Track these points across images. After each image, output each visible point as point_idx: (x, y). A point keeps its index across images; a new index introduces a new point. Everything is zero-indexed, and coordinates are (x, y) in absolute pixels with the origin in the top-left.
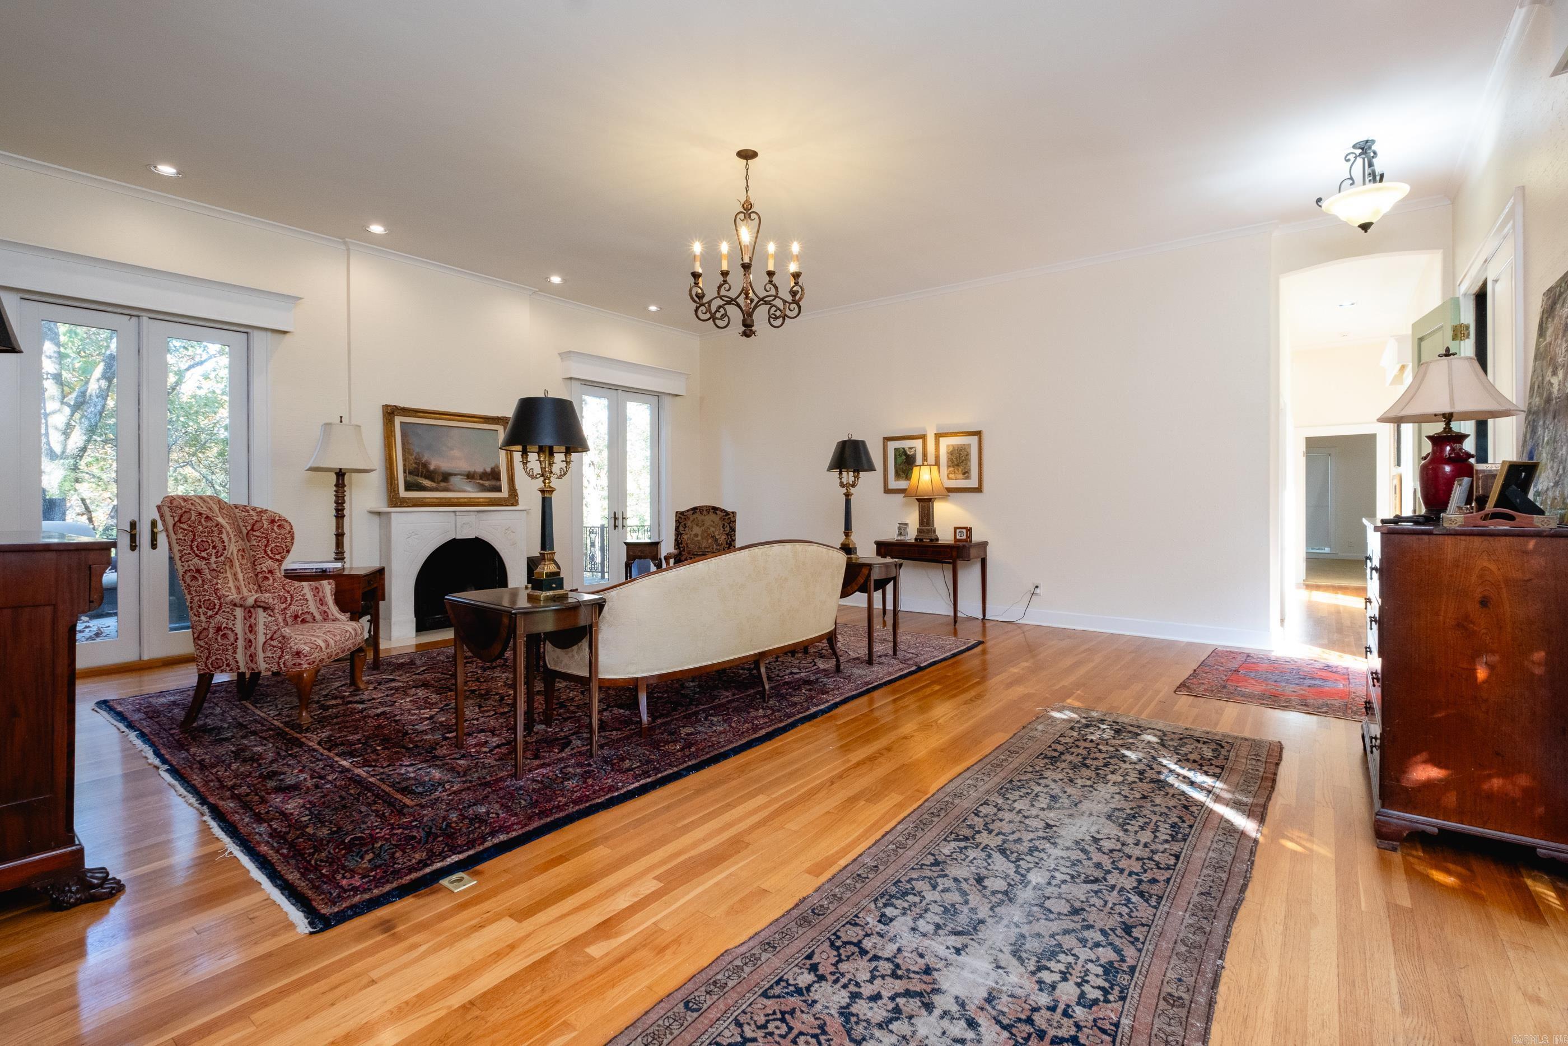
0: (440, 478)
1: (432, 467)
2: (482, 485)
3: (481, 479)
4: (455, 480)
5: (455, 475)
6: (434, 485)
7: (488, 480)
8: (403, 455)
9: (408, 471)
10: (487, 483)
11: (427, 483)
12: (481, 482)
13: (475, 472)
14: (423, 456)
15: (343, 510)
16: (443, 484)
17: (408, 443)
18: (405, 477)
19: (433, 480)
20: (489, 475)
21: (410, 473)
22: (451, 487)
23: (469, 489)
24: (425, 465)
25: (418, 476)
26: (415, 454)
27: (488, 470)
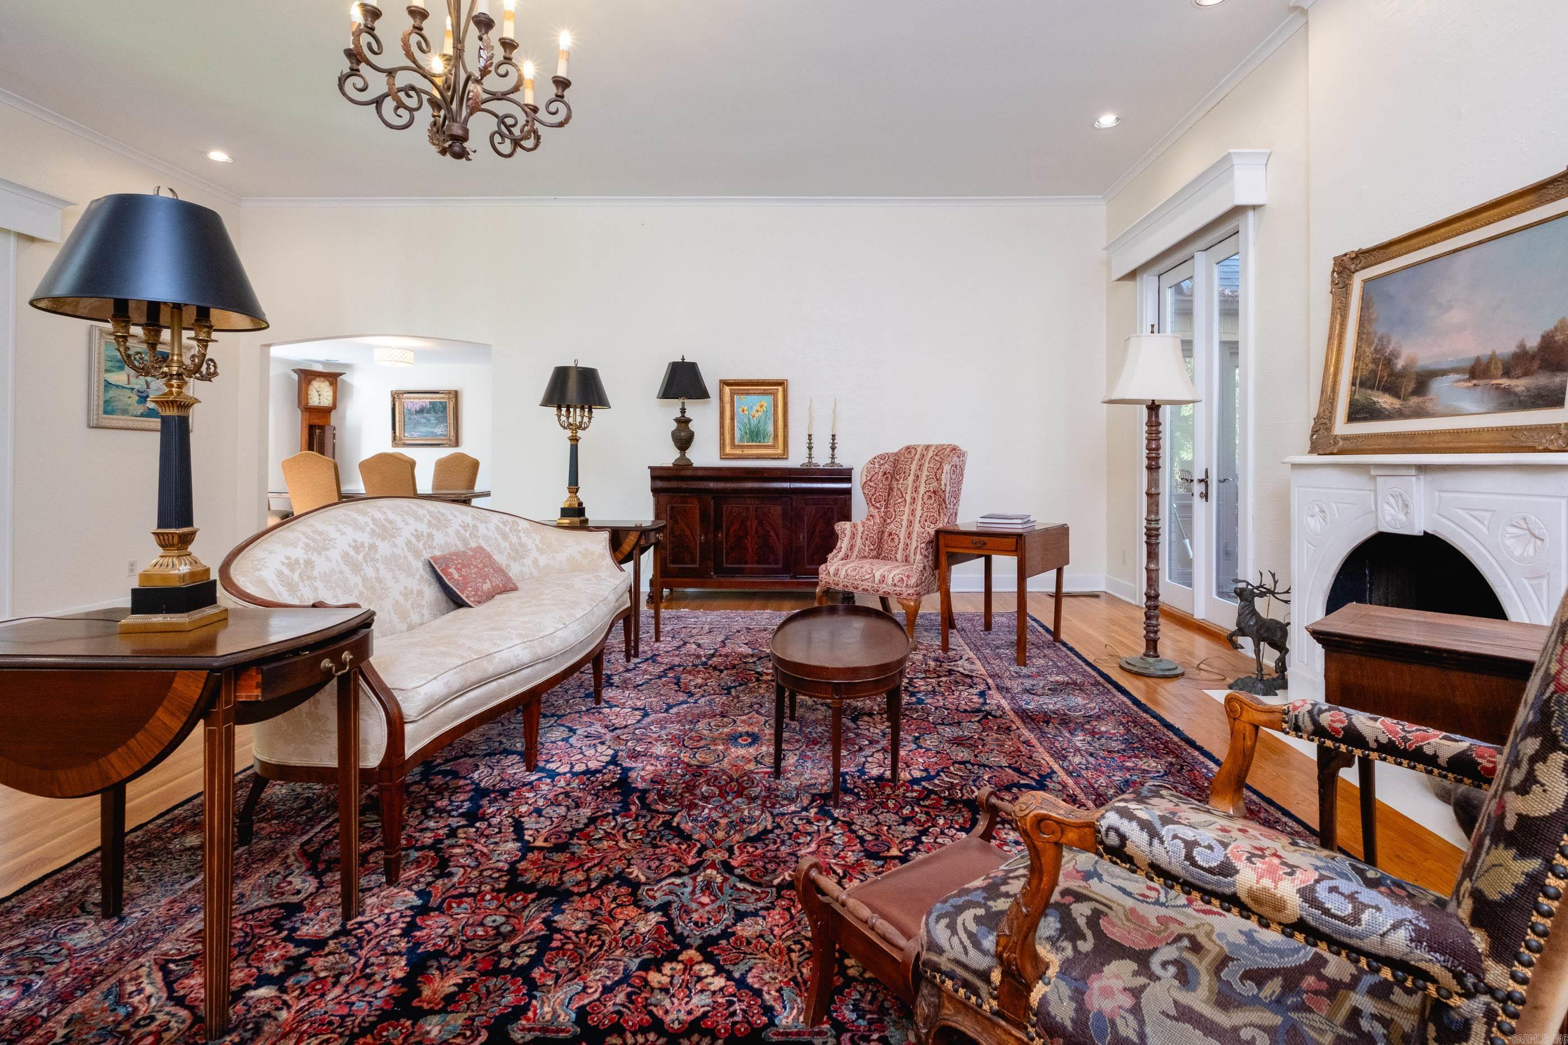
0: (1412, 386)
1: (1400, 364)
2: (1507, 391)
3: (1507, 373)
4: (1439, 387)
5: (1444, 373)
6: (1397, 403)
7: (1526, 374)
8: (1358, 348)
9: (1362, 382)
10: (1520, 384)
11: (1385, 401)
12: (1505, 382)
13: (1493, 357)
14: (1389, 342)
15: (1157, 458)
16: (1414, 401)
17: (1370, 321)
18: (1353, 393)
19: (1396, 395)
20: (1533, 357)
21: (1362, 384)
22: (1430, 406)
23: (1467, 405)
24: (1388, 362)
25: (1372, 388)
26: (1376, 341)
27: (1533, 343)
